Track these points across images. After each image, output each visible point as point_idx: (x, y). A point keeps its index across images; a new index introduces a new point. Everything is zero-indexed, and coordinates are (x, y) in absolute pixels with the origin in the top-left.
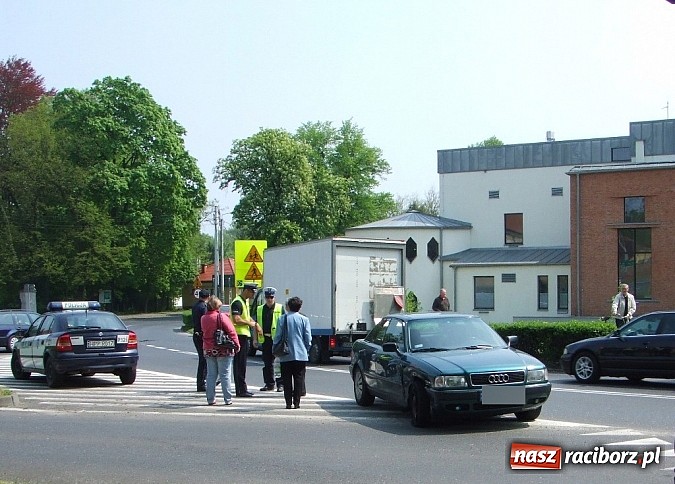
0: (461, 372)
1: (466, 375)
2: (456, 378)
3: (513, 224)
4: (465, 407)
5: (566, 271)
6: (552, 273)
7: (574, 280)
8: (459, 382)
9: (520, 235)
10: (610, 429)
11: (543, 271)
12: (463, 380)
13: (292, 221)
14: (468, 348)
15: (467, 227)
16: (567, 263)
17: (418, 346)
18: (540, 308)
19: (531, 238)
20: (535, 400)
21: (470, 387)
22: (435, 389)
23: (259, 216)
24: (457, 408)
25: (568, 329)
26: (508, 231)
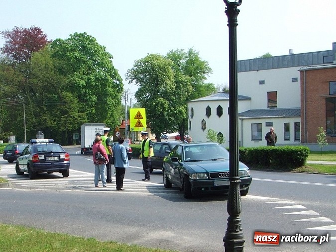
0: (205, 171)
1: (207, 173)
2: (202, 175)
3: (272, 97)
4: (206, 189)
5: (298, 120)
6: (292, 122)
7: (303, 124)
8: (203, 177)
9: (275, 102)
10: (280, 200)
11: (287, 120)
12: (206, 175)
13: (164, 98)
14: (212, 160)
15: (249, 99)
16: (300, 116)
17: (187, 159)
18: (285, 139)
19: (281, 104)
20: (243, 185)
21: (209, 179)
22: (192, 180)
23: (147, 97)
24: (203, 189)
25: (284, 150)
26: (269, 100)
